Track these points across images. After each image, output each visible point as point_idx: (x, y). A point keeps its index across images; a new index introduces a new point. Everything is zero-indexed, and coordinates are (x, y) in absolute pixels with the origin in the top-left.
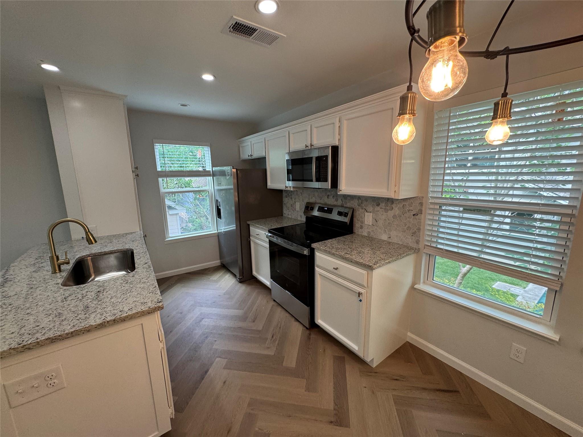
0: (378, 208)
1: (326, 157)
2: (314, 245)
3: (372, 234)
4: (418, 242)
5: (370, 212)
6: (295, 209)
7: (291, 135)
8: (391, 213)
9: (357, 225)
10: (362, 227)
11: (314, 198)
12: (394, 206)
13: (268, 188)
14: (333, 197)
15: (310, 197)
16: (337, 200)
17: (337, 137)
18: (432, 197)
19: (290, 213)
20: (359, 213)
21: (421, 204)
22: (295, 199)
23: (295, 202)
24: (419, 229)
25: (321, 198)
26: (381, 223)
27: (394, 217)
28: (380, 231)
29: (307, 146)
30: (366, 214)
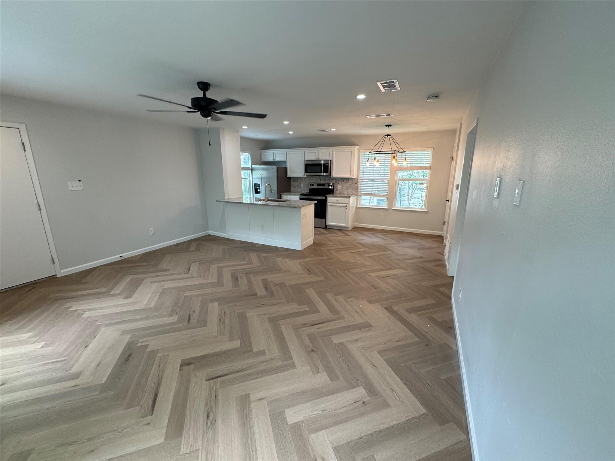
0: (343, 183)
1: (328, 164)
2: (327, 195)
3: (341, 192)
4: (357, 192)
5: (340, 184)
6: (300, 187)
7: (306, 153)
8: (348, 184)
9: (335, 190)
10: (337, 190)
11: (313, 181)
12: (349, 181)
13: (287, 177)
14: (323, 180)
15: (310, 180)
16: (325, 181)
17: (331, 157)
18: (361, 178)
19: (296, 189)
20: (336, 185)
21: (358, 180)
22: (300, 182)
23: (300, 184)
24: (357, 188)
25: (316, 181)
26: (344, 187)
27: (349, 185)
28: (344, 190)
29: (316, 159)
30: (339, 185)
